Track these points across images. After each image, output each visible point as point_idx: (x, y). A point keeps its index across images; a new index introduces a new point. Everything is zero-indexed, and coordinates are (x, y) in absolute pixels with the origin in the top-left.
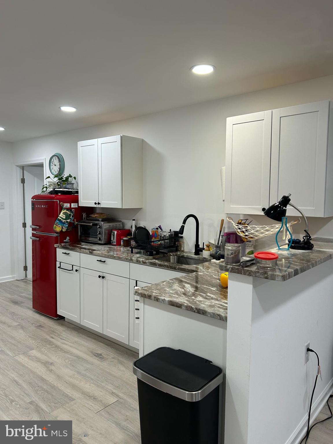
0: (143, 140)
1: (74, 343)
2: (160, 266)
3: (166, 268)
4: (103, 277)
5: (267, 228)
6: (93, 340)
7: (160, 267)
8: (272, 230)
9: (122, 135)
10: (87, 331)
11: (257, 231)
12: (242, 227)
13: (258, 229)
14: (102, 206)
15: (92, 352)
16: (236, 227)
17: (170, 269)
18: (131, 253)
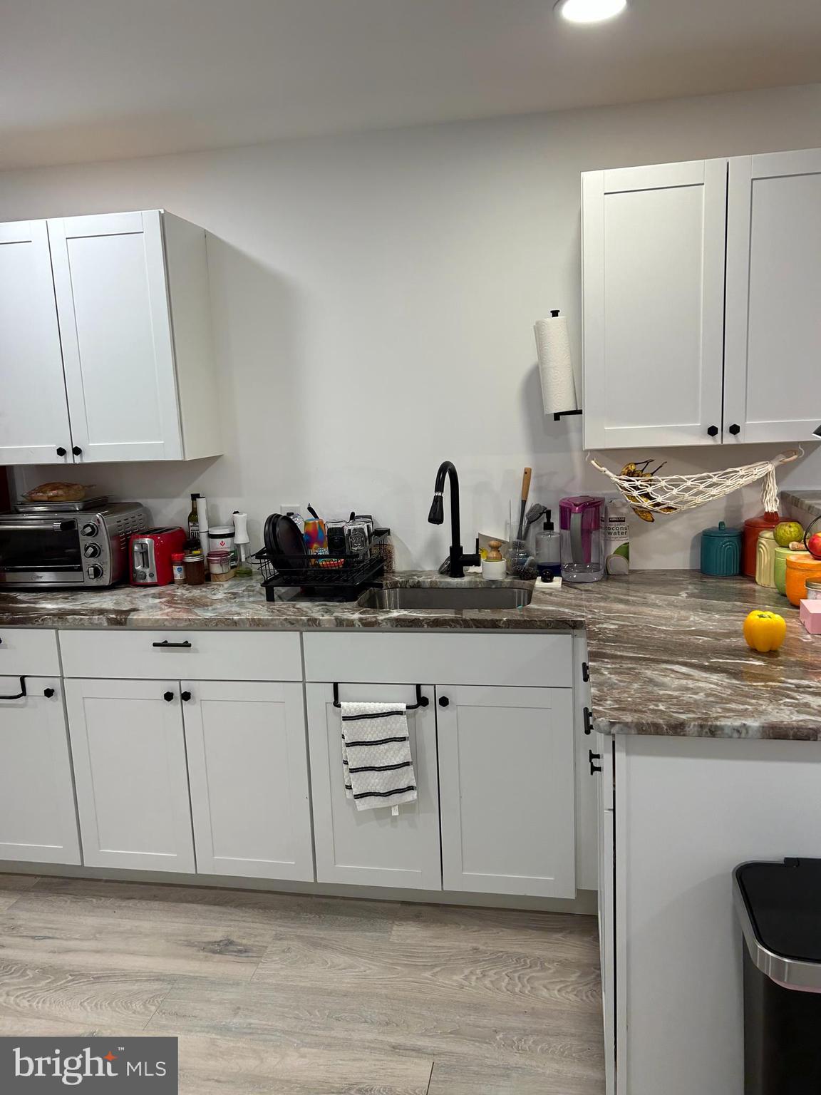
0: (206, 234)
1: (98, 936)
2: (437, 626)
3: (459, 629)
4: (186, 696)
5: (715, 479)
6: (155, 904)
7: (438, 629)
8: (729, 482)
9: (162, 212)
10: (100, 880)
11: (687, 489)
12: (643, 483)
13: (689, 483)
14: (87, 458)
15: (190, 944)
16: (626, 485)
17: (474, 629)
18: (268, 600)
